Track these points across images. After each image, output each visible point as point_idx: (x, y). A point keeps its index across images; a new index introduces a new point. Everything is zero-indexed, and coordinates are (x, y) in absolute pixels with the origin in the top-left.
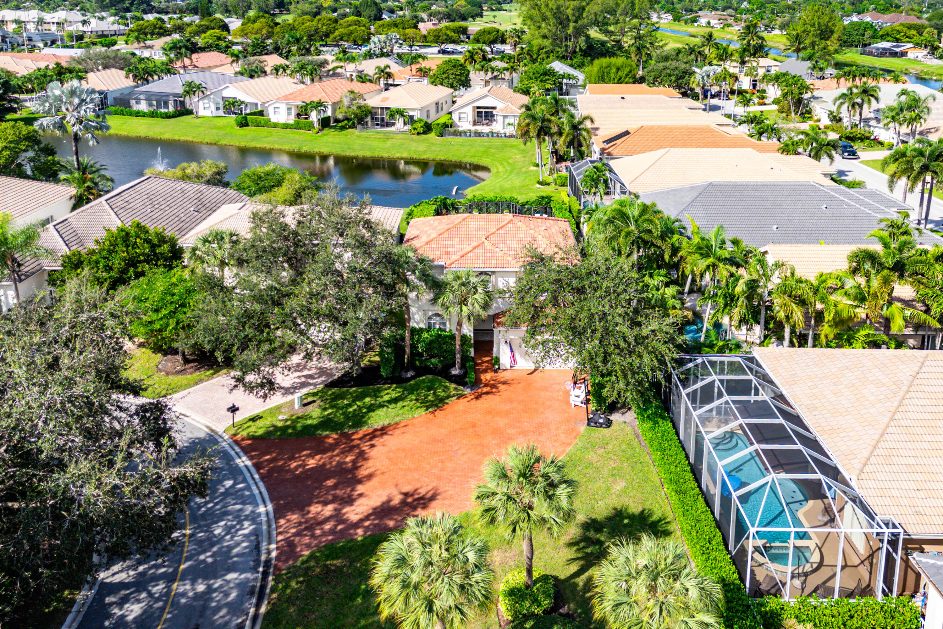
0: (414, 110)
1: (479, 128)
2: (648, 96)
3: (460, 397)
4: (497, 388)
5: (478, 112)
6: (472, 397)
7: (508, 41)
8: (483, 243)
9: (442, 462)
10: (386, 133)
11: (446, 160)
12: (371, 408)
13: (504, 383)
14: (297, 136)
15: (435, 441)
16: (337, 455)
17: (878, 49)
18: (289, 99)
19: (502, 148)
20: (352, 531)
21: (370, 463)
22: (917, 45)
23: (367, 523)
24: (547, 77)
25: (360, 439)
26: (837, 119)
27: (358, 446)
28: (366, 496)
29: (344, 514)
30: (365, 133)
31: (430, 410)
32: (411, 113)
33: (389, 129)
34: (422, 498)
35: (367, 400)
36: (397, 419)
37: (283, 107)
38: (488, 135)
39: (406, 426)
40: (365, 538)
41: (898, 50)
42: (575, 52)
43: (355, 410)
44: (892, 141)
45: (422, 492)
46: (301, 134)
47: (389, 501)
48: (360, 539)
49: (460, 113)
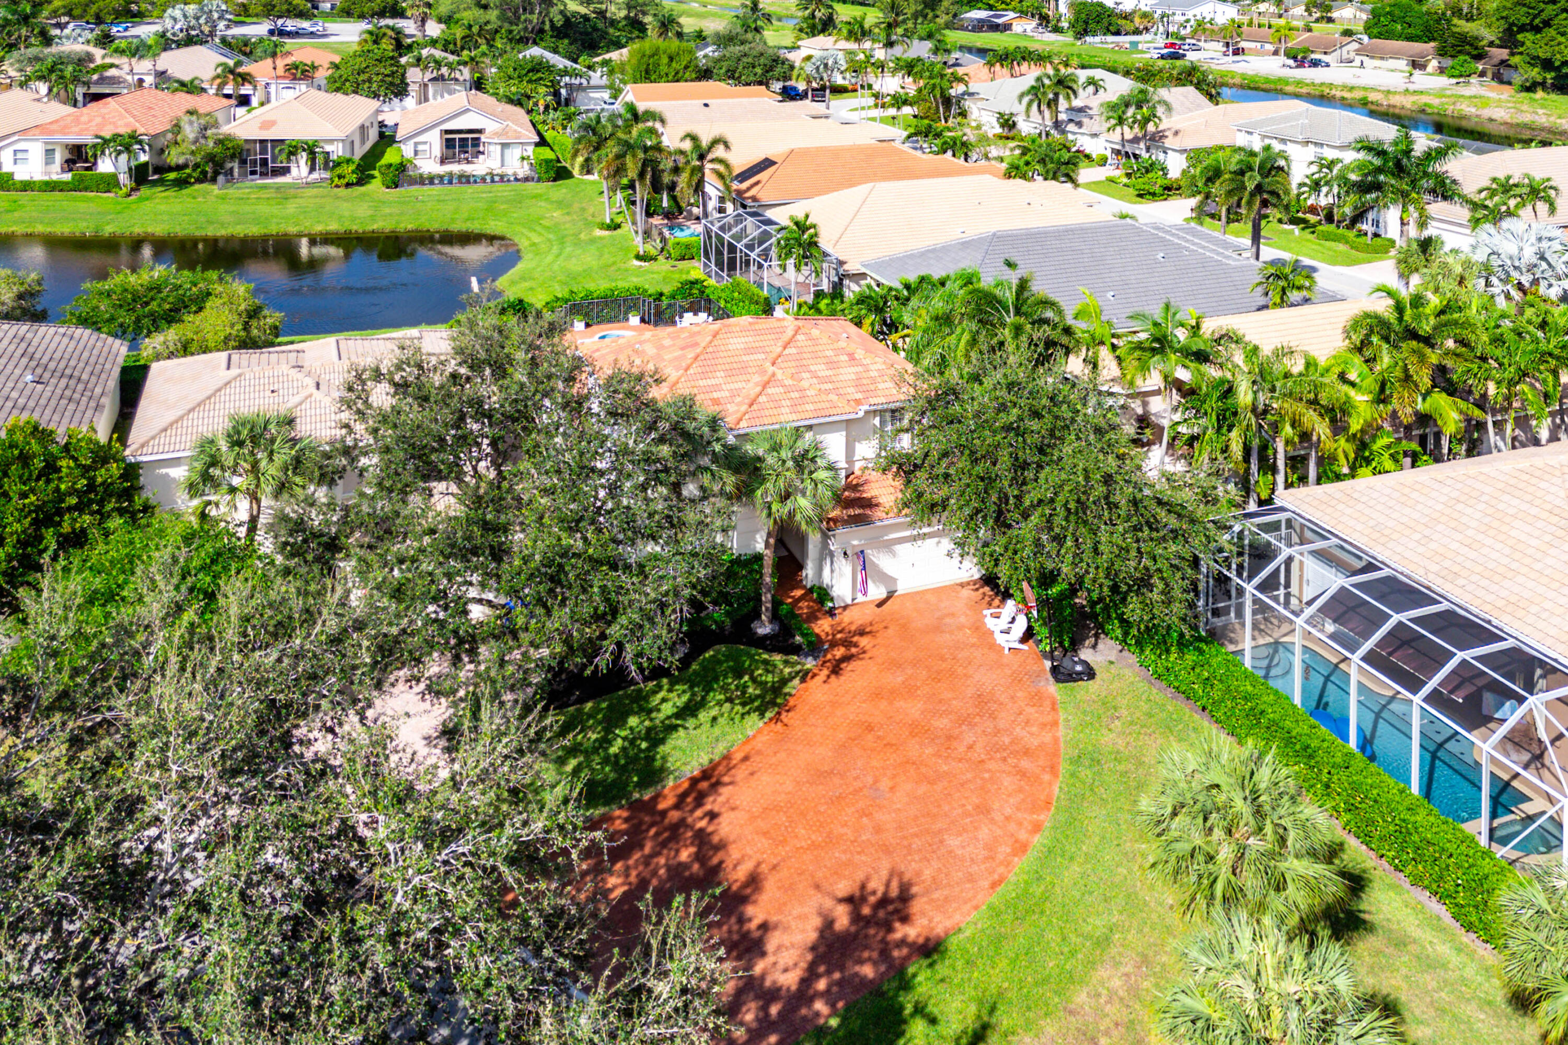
0: (331, 141)
1: (455, 168)
2: (745, 100)
3: (805, 676)
4: (856, 645)
5: (447, 140)
6: (825, 672)
7: (409, 13)
8: (774, 375)
9: (864, 813)
10: (279, 188)
11: (417, 231)
12: (657, 737)
13: (862, 633)
14: (82, 206)
15: (821, 775)
16: (655, 854)
17: (972, 20)
18: (52, 132)
19: (518, 201)
20: (804, 1011)
21: (734, 853)
22: (1023, 14)
23: (822, 985)
24: (539, 75)
25: (677, 806)
26: (1008, 123)
27: (682, 822)
28: (776, 927)
29: (763, 977)
30: (232, 192)
31: (769, 715)
32: (328, 148)
33: (280, 180)
34: (884, 901)
35: (633, 721)
36: (721, 749)
37: (36, 150)
38: (483, 180)
39: (746, 758)
40: (844, 1020)
41: (1000, 21)
42: (542, 31)
43: (623, 749)
44: (1103, 152)
45: (877, 885)
46: (89, 200)
47: (828, 924)
48: (834, 1022)
49: (416, 144)
